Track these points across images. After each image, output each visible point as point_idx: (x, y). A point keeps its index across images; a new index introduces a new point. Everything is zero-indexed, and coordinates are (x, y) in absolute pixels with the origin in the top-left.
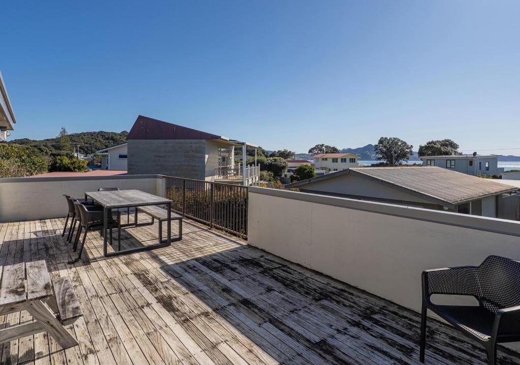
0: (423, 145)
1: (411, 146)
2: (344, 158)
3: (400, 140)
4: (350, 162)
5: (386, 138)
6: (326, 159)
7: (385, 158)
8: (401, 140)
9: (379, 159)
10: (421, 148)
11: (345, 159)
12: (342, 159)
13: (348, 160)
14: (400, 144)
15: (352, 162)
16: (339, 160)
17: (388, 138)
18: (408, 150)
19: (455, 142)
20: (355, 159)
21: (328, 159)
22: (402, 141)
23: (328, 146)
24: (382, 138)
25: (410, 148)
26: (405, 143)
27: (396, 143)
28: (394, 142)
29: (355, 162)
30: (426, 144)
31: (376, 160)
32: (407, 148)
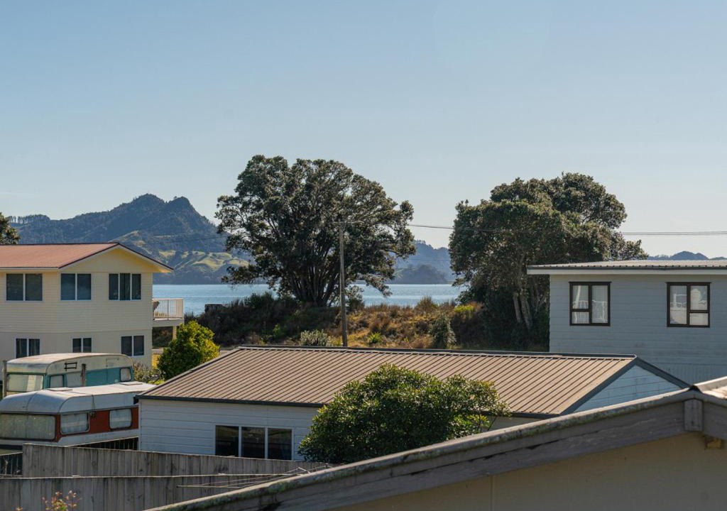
0: (474, 203)
1: (406, 207)
2: (77, 270)
3: (349, 173)
4: (112, 297)
5: (279, 162)
7: (275, 273)
8: (355, 172)
9: (242, 276)
10: (466, 216)
11: (85, 280)
12: (67, 279)
13: (100, 286)
14: (349, 193)
15: (125, 297)
16: (52, 287)
17: (292, 163)
18: (391, 231)
19: (609, 191)
20: (138, 277)
22: (358, 178)
24: (259, 159)
25: (397, 216)
26: (376, 190)
27: (332, 189)
29: (137, 296)
30: (488, 198)
31: (225, 280)
32: (386, 219)
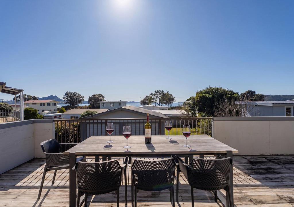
1: (83, 97)
2: (48, 103)
4: (53, 105)
6: (36, 104)
7: (69, 103)
8: (78, 93)
9: (66, 103)
10: (90, 98)
13: (51, 104)
16: (46, 105)
17: (71, 92)
18: (82, 99)
19: (103, 95)
20: (56, 103)
21: (37, 104)
23: (29, 96)
24: (67, 92)
26: (80, 95)
27: (75, 95)
28: (75, 94)
29: (56, 105)
30: (92, 96)
